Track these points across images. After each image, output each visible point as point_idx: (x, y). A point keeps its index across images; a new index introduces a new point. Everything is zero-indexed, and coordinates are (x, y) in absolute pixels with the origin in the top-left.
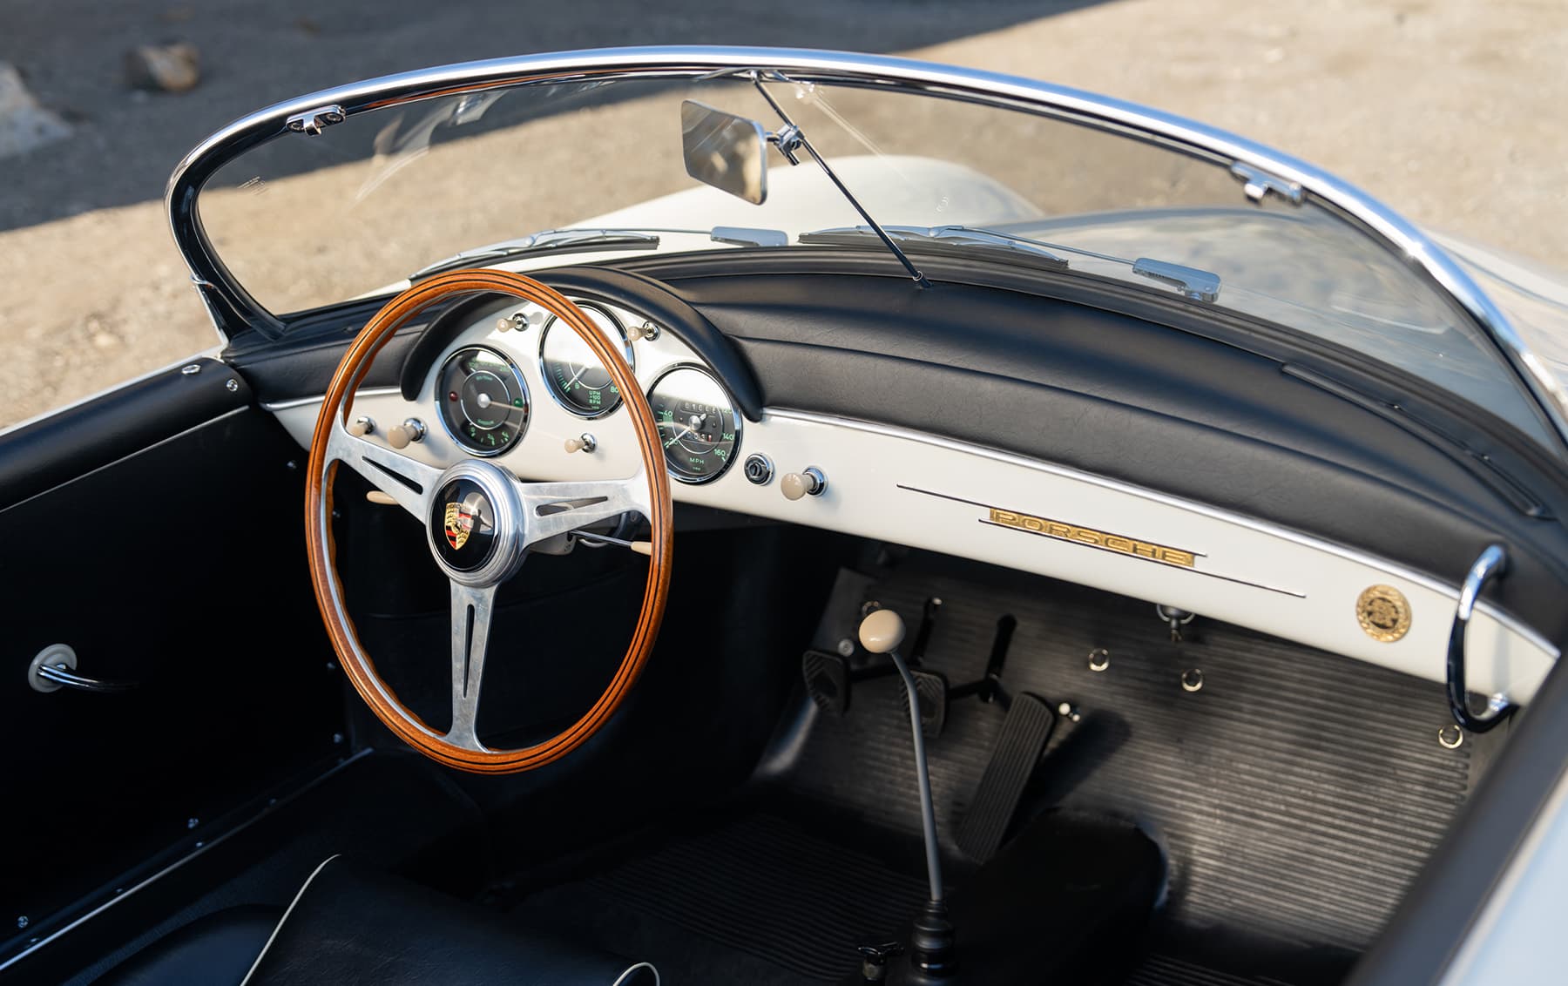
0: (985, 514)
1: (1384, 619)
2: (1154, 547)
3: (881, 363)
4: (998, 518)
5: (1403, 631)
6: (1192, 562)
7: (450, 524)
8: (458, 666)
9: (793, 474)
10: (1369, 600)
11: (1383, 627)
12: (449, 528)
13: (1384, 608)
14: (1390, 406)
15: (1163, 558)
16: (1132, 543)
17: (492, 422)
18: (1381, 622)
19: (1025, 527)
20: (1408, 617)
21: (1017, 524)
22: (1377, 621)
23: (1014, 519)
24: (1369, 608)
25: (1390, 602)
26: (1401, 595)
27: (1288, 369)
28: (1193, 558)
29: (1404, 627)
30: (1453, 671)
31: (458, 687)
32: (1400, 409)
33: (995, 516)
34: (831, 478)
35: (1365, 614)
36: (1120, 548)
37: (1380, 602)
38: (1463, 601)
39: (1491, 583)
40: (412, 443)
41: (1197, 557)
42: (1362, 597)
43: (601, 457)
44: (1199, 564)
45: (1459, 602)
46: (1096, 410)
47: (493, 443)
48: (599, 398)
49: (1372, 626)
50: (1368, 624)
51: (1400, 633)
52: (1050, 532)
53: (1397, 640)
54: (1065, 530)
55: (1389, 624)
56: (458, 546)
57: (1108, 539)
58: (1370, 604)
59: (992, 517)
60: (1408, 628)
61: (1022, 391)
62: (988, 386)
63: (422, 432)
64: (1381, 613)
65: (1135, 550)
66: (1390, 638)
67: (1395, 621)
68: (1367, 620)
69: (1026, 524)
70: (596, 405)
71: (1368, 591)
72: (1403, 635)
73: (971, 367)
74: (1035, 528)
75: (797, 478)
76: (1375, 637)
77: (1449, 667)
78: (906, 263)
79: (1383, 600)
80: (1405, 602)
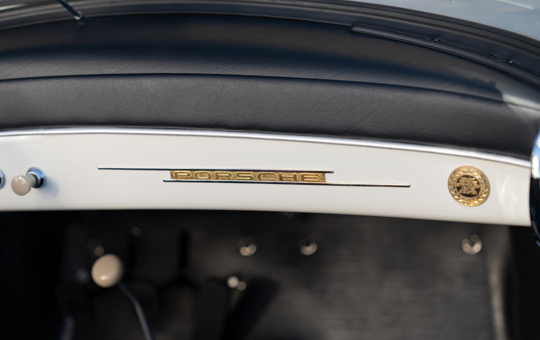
0: (167, 175)
1: (470, 190)
2: (295, 173)
3: (66, 82)
4: (177, 176)
5: (484, 196)
6: (324, 178)
9: (18, 177)
10: (456, 179)
11: (470, 195)
13: (469, 182)
15: (303, 180)
16: (277, 174)
18: (468, 193)
19: (198, 179)
20: (488, 186)
21: (192, 178)
22: (465, 192)
23: (189, 175)
24: (458, 185)
25: (472, 177)
26: (478, 171)
28: (324, 176)
29: (485, 193)
30: (534, 216)
33: (174, 175)
34: (48, 172)
35: (456, 189)
36: (270, 179)
37: (464, 178)
38: (533, 166)
41: (326, 175)
42: (451, 177)
44: (329, 178)
45: (531, 168)
46: (231, 85)
49: (462, 196)
50: (459, 196)
51: (483, 198)
52: (217, 179)
53: (481, 203)
54: (228, 175)
55: (474, 192)
57: (259, 176)
58: (458, 182)
59: (172, 176)
60: (488, 193)
61: (174, 81)
62: (149, 82)
64: (467, 186)
65: (281, 178)
66: (476, 202)
67: (478, 190)
68: (458, 193)
69: (198, 176)
71: (455, 172)
72: (486, 199)
73: (133, 72)
74: (205, 178)
75: (23, 179)
76: (466, 204)
78: (70, 9)
79: (467, 176)
80: (483, 175)
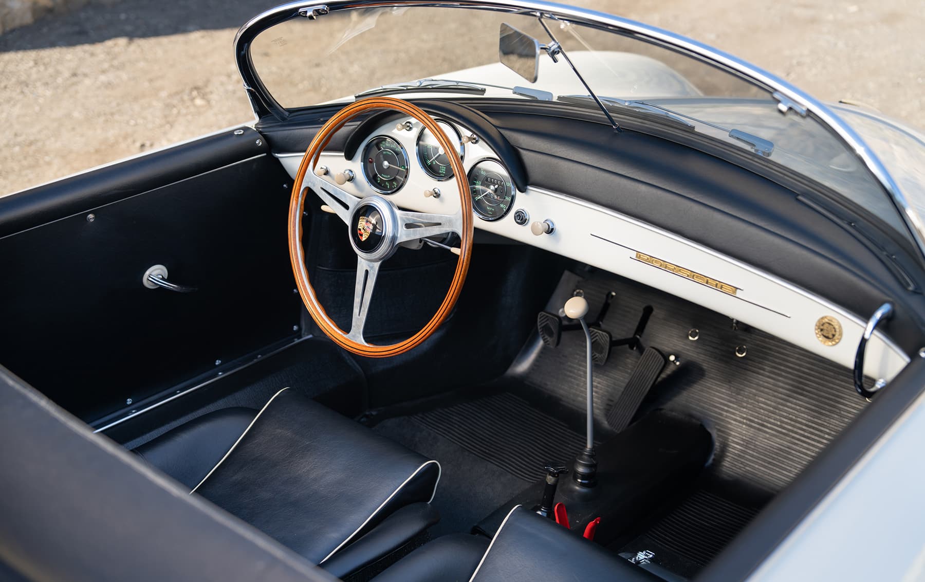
0: (634, 254)
1: (828, 334)
2: (717, 282)
3: (590, 169)
4: (640, 257)
5: (837, 341)
6: (735, 292)
7: (360, 228)
8: (357, 300)
9: (538, 222)
10: (822, 323)
11: (827, 337)
12: (360, 230)
13: (829, 328)
14: (850, 224)
15: (721, 289)
16: (706, 279)
17: (389, 176)
18: (827, 335)
19: (653, 263)
20: (841, 334)
21: (649, 262)
22: (825, 334)
23: (648, 259)
24: (822, 327)
25: (832, 325)
26: (838, 322)
27: (800, 198)
28: (736, 290)
29: (838, 339)
30: (857, 363)
31: (356, 310)
32: (854, 226)
33: (638, 256)
34: (558, 227)
35: (819, 330)
36: (700, 281)
37: (827, 325)
38: (867, 329)
39: (884, 322)
40: (347, 182)
41: (738, 290)
42: (819, 321)
43: (442, 201)
44: (738, 294)
45: (866, 329)
46: (696, 207)
47: (388, 187)
48: (444, 170)
49: (822, 336)
50: (820, 335)
51: (835, 342)
52: (665, 268)
53: (834, 345)
54: (673, 268)
55: (831, 336)
56: (364, 239)
57: (694, 275)
58: (823, 325)
59: (637, 256)
60: (840, 339)
61: (660, 192)
62: (643, 188)
63: (353, 177)
64: (827, 330)
65: (707, 282)
66: (830, 344)
67: (834, 335)
68: (820, 333)
69: (654, 262)
70: (442, 173)
71: (822, 318)
72: (837, 343)
73: (635, 178)
74: (658, 265)
75: (540, 225)
76: (823, 343)
77: (856, 362)
78: (609, 117)
79: (829, 324)
80: (840, 327)
